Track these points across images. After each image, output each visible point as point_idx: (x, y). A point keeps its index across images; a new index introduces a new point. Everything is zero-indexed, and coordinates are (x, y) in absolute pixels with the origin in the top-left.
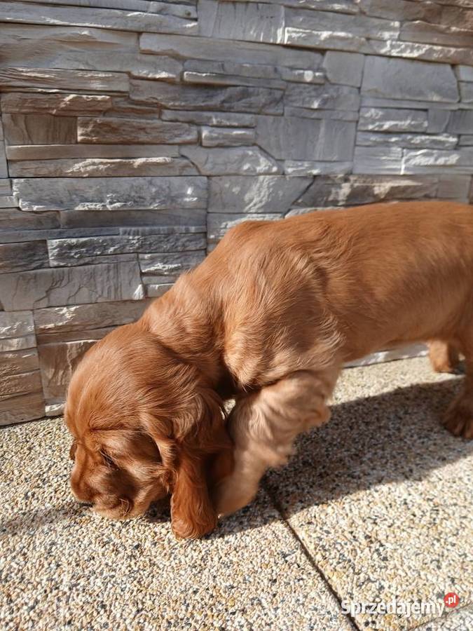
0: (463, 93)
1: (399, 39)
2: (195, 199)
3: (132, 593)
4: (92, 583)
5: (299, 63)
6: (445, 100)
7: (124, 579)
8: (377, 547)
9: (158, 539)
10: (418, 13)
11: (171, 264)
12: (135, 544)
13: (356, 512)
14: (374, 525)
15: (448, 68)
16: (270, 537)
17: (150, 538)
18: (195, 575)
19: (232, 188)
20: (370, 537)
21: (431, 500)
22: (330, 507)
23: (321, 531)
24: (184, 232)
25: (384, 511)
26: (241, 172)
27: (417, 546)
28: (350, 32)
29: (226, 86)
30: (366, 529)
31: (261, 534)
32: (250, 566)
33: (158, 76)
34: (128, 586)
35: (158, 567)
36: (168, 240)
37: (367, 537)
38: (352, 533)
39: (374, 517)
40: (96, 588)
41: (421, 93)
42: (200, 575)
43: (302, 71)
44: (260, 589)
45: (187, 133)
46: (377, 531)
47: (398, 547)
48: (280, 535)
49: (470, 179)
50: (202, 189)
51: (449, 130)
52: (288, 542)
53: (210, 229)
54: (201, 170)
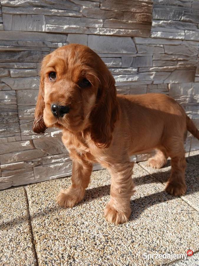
0: (138, 49)
1: (103, 27)
2: (10, 100)
5: (55, 40)
6: (129, 53)
8: (71, 262)
10: (112, 15)
11: (1, 129)
14: (74, 250)
15: (130, 38)
16: (23, 258)
19: (28, 95)
20: (70, 256)
21: (107, 236)
23: (48, 254)
24: (6, 115)
26: (32, 88)
27: (91, 260)
28: (78, 25)
29: (21, 51)
30: (70, 252)
31: (19, 256)
37: (69, 256)
39: (76, 246)
41: (117, 50)
43: (57, 43)
45: (3, 72)
46: (75, 253)
47: (81, 261)
48: (28, 256)
49: (146, 86)
50: (13, 96)
51: (133, 66)
52: (30, 260)
53: (19, 113)
54: (12, 88)
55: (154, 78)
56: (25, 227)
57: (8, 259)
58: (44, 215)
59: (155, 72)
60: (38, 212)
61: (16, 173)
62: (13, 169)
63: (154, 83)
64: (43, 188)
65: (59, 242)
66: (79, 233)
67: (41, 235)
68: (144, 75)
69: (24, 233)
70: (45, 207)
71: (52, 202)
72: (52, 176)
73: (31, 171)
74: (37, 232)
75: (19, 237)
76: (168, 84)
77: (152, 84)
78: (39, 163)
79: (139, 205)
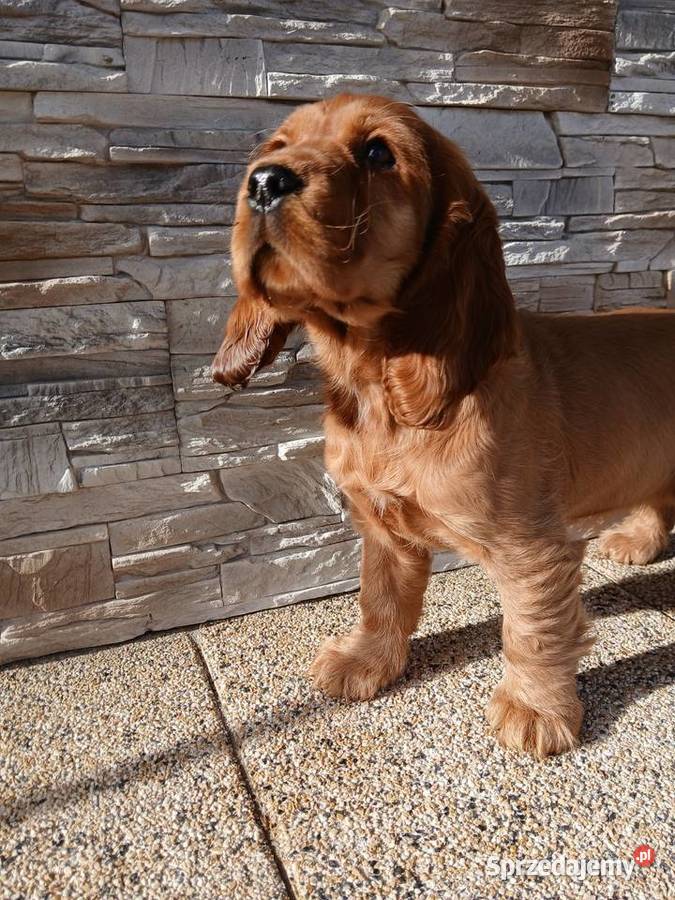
0: (567, 153)
1: (454, 79)
2: (146, 335)
6: (537, 166)
8: (411, 889)
9: (55, 886)
10: (480, 39)
11: (117, 434)
13: (387, 825)
14: (412, 849)
15: (541, 116)
16: (237, 877)
19: (206, 318)
20: (403, 871)
21: (516, 798)
23: (323, 863)
24: (134, 386)
25: (434, 823)
26: (218, 293)
27: (478, 884)
28: (373, 74)
29: (182, 166)
30: (399, 856)
31: (224, 872)
33: (66, 156)
36: (108, 400)
37: (398, 870)
38: (373, 864)
39: (416, 834)
41: (498, 158)
45: (124, 238)
46: (416, 858)
47: (445, 888)
48: (255, 872)
49: (592, 280)
50: (157, 320)
51: (549, 212)
52: (264, 885)
53: (177, 380)
54: (152, 291)
55: (619, 250)
56: (222, 771)
57: (185, 881)
58: (279, 729)
59: (624, 230)
60: (254, 716)
61: (163, 585)
62: (154, 569)
63: (620, 269)
64: (254, 636)
65: (352, 819)
66: (414, 788)
67: (284, 799)
68: (587, 241)
69: (224, 789)
70: (276, 700)
71: (297, 685)
72: (282, 594)
73: (213, 578)
74: (269, 788)
75: (209, 806)
76: (664, 272)
77: (613, 271)
78: (240, 551)
79: (602, 690)
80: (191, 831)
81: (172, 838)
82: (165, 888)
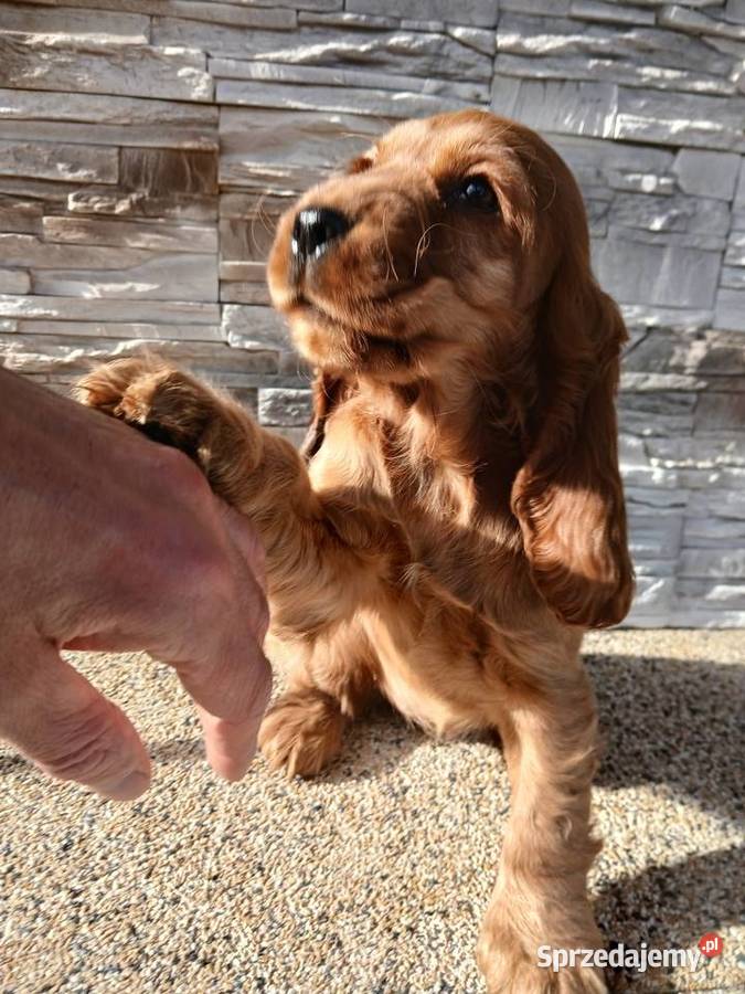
3: (300, 861)
4: (252, 839)
7: (294, 842)
12: (317, 804)
13: (642, 825)
17: (338, 800)
18: (388, 858)
22: (604, 812)
25: (687, 833)
28: (719, 121)
32: (468, 862)
34: (298, 851)
35: (340, 838)
38: (628, 851)
40: (255, 845)
42: (394, 858)
43: (638, 177)
44: (475, 893)
80: (462, 790)
81: (445, 792)
82: (442, 827)
